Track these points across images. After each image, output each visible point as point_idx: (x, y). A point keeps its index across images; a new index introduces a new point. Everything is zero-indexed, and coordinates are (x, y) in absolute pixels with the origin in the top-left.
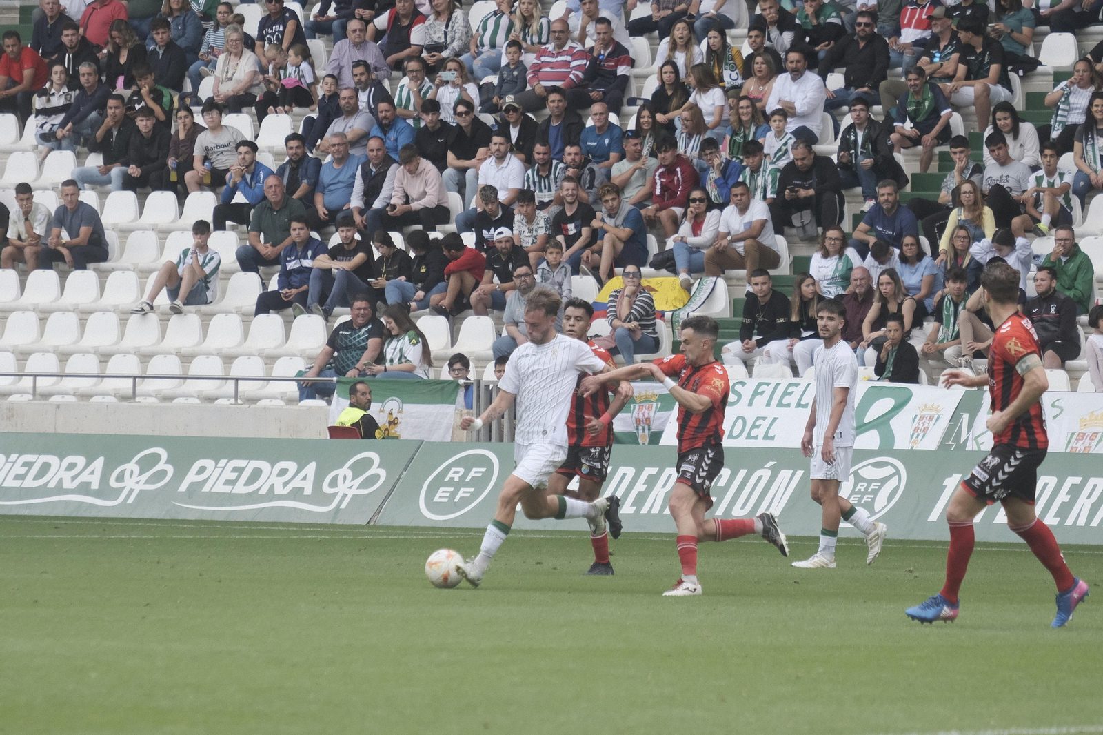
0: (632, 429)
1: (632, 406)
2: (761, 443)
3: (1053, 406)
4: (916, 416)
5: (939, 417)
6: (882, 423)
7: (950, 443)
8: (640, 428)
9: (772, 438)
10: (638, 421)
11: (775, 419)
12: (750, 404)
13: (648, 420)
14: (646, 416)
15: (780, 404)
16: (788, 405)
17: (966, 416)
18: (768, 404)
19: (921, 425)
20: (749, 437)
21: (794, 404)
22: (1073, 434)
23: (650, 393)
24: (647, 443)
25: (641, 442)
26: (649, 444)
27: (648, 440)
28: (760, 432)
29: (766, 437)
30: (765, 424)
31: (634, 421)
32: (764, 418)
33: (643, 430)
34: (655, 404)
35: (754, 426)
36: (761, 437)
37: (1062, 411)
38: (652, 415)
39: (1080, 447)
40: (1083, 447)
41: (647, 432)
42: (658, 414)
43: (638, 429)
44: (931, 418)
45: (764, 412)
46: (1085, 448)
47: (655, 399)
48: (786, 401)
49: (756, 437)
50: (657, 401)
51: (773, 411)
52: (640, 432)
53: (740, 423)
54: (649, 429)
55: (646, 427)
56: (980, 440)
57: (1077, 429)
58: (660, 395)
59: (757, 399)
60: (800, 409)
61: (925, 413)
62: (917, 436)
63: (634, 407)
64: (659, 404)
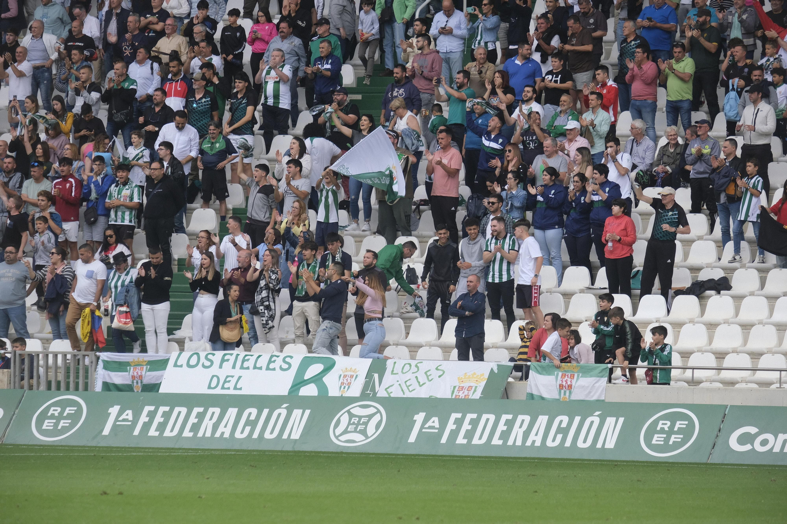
0: (129, 382)
1: (128, 368)
2: (232, 392)
3: (437, 369)
4: (341, 375)
5: (357, 376)
6: (317, 379)
7: (368, 392)
8: (135, 381)
9: (241, 389)
10: (133, 377)
11: (240, 377)
12: (221, 367)
13: (141, 377)
14: (140, 374)
15: (242, 368)
16: (248, 368)
17: (376, 376)
18: (234, 367)
19: (345, 381)
20: (223, 388)
21: (251, 367)
22: (455, 387)
23: (141, 359)
24: (140, 391)
25: (135, 391)
26: (141, 391)
27: (141, 389)
28: (231, 385)
29: (235, 388)
30: (234, 381)
31: (131, 377)
32: (232, 377)
33: (137, 383)
34: (145, 367)
35: (225, 382)
36: (232, 387)
37: (444, 372)
38: (143, 373)
39: (462, 395)
40: (463, 395)
41: (140, 384)
42: (148, 373)
43: (133, 382)
44: (352, 376)
45: (231, 372)
46: (465, 395)
47: (145, 363)
48: (246, 365)
49: (229, 388)
50: (146, 365)
51: (237, 372)
52: (135, 384)
53: (215, 379)
54: (141, 382)
55: (139, 381)
56: (389, 390)
57: (457, 384)
58: (149, 361)
59: (225, 364)
60: (256, 370)
61: (346, 373)
62: (344, 388)
63: (130, 369)
64: (149, 367)
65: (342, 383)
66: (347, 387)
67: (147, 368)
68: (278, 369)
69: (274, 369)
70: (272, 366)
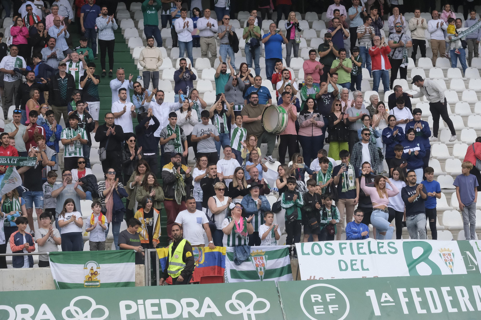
0: (253, 269)
6: (425, 258)
7: (471, 265)
8: (259, 268)
10: (257, 266)
11: (362, 261)
13: (263, 264)
14: (261, 262)
15: (359, 253)
16: (365, 253)
17: (468, 253)
18: (353, 253)
19: (447, 258)
20: (353, 271)
21: (367, 252)
23: (259, 251)
24: (263, 277)
27: (264, 274)
30: (359, 263)
31: (255, 265)
32: (356, 260)
33: (261, 269)
34: (264, 257)
35: (352, 264)
36: (361, 270)
38: (264, 261)
41: (263, 270)
42: (268, 261)
43: (257, 269)
44: (449, 255)
45: (353, 257)
47: (263, 254)
48: (362, 251)
49: (357, 269)
50: (264, 255)
51: (358, 257)
52: (259, 270)
53: (342, 263)
54: (264, 269)
55: (262, 268)
58: (266, 252)
59: (344, 251)
60: (373, 254)
61: (444, 252)
62: (449, 264)
63: (251, 258)
64: (267, 256)
65: (446, 261)
66: (451, 263)
67: (266, 258)
68: (387, 252)
69: (385, 253)
70: (382, 250)
